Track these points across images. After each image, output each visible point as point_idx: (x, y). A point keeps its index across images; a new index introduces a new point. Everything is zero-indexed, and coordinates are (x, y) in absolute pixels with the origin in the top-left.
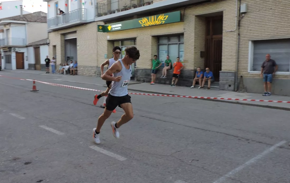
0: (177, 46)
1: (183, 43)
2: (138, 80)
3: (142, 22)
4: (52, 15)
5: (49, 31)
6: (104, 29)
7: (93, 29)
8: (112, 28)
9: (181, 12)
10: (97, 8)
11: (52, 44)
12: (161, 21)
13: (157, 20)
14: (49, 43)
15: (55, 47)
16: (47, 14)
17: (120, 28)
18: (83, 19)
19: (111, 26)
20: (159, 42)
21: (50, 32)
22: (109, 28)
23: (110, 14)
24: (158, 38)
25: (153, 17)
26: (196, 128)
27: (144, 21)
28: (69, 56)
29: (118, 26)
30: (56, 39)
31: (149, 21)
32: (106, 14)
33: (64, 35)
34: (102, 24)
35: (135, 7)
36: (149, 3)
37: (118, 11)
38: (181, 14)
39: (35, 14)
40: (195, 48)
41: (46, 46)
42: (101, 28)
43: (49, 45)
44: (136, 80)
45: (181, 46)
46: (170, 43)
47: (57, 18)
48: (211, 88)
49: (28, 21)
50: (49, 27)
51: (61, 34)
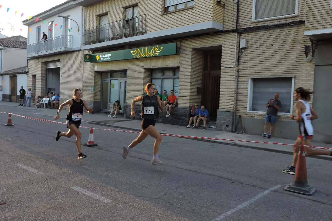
0: (172, 81)
1: (178, 78)
2: (127, 117)
3: (133, 53)
4: (33, 41)
5: (28, 58)
6: (91, 59)
7: (79, 58)
8: (100, 58)
9: (176, 44)
10: (84, 35)
11: (32, 72)
12: (155, 52)
13: (150, 51)
14: (28, 72)
15: (34, 76)
16: (27, 40)
17: (109, 58)
18: (68, 47)
19: (99, 55)
20: (152, 76)
21: (28, 60)
22: (98, 58)
23: (99, 42)
24: (151, 72)
25: (146, 48)
26: (188, 170)
27: (136, 52)
28: (50, 86)
29: (107, 56)
30: (36, 68)
31: (141, 53)
32: (94, 42)
33: (46, 63)
34: (90, 53)
35: (127, 36)
36: (142, 33)
37: (108, 39)
38: (177, 46)
39: (13, 39)
40: (191, 83)
41: (25, 75)
42: (88, 57)
43: (27, 75)
44: (125, 116)
45: (176, 80)
46: (164, 77)
47: (39, 43)
48: (206, 128)
49: (4, 46)
50: (29, 53)
51: (43, 62)
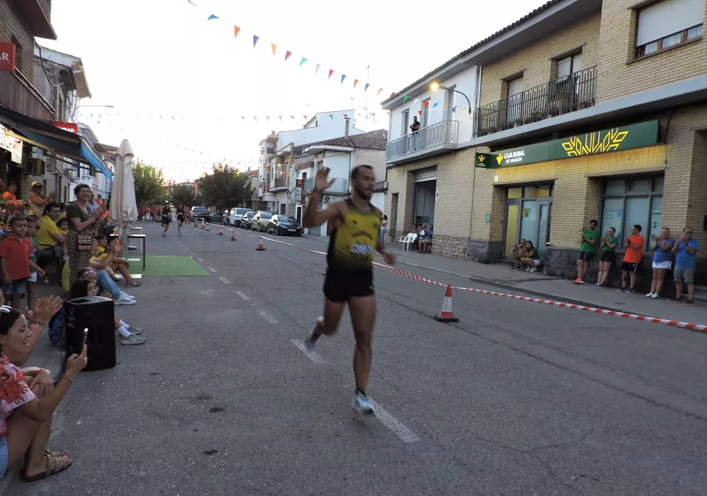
0: (647, 202)
1: (661, 196)
2: (549, 274)
3: (568, 146)
4: (396, 135)
5: (388, 166)
6: (490, 162)
7: (468, 159)
8: (504, 160)
9: (659, 122)
10: (479, 117)
11: (392, 190)
12: (611, 143)
13: (601, 141)
14: (387, 189)
15: (396, 195)
16: (388, 134)
17: (521, 159)
18: (452, 142)
19: (503, 155)
20: (604, 192)
21: (390, 168)
22: (499, 160)
23: (503, 129)
24: (602, 184)
25: (593, 135)
27: (572, 145)
28: (420, 214)
29: (517, 155)
30: (399, 182)
31: (583, 145)
32: (494, 130)
33: (414, 173)
34: (486, 150)
35: (555, 113)
36: (587, 105)
37: (520, 123)
38: (660, 128)
39: (371, 136)
40: (690, 206)
41: (382, 194)
42: (482, 159)
43: (386, 194)
44: (545, 272)
45: (656, 200)
46: (630, 193)
47: (405, 139)
49: (355, 147)
50: (389, 155)
51: (409, 172)
